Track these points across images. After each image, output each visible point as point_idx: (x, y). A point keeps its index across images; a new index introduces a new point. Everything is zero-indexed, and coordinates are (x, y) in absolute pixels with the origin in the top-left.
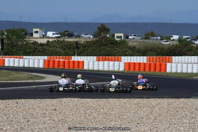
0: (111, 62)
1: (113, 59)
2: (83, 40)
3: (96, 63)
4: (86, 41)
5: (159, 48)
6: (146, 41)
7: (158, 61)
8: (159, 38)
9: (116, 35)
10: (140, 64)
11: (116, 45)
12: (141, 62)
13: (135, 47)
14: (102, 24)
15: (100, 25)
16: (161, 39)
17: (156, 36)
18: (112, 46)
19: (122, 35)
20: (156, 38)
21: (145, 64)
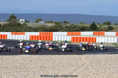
0: (19, 35)
1: (20, 33)
2: (2, 23)
3: (11, 35)
4: (4, 24)
5: (44, 27)
6: (37, 23)
7: (45, 34)
8: (44, 22)
9: (20, 20)
10: (35, 36)
11: (21, 25)
12: (36, 35)
13: (31, 27)
14: (12, 14)
15: (11, 15)
16: (45, 23)
17: (42, 21)
18: (19, 26)
19: (23, 20)
20: (42, 22)
21: (38, 36)
